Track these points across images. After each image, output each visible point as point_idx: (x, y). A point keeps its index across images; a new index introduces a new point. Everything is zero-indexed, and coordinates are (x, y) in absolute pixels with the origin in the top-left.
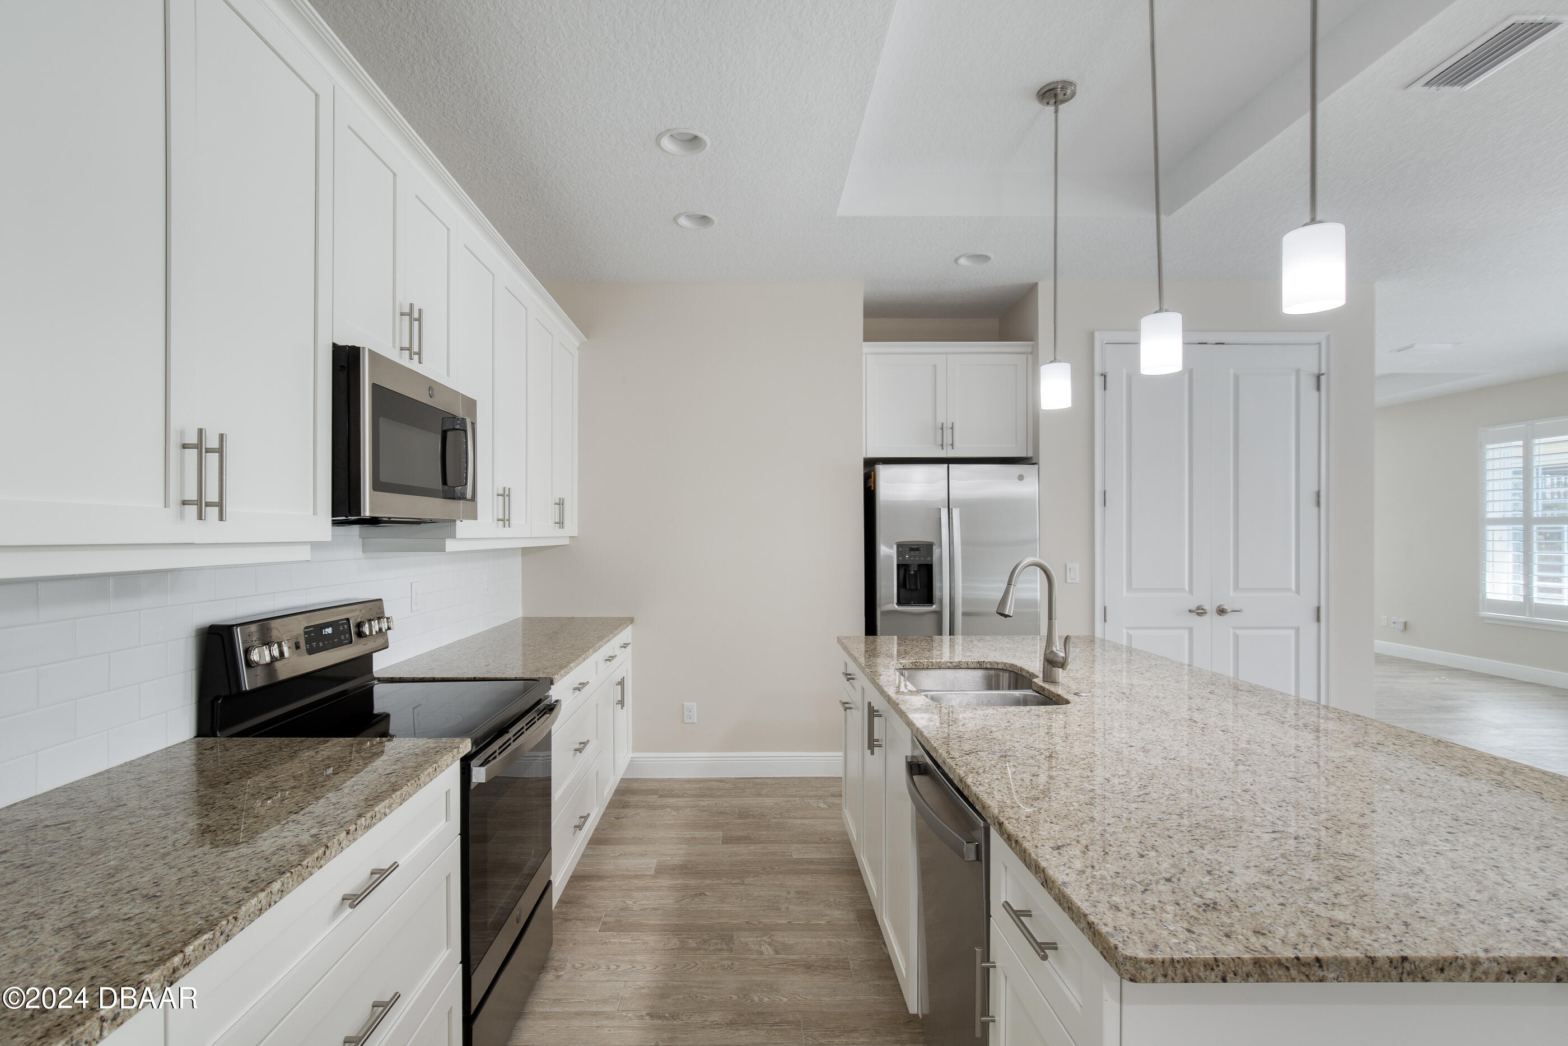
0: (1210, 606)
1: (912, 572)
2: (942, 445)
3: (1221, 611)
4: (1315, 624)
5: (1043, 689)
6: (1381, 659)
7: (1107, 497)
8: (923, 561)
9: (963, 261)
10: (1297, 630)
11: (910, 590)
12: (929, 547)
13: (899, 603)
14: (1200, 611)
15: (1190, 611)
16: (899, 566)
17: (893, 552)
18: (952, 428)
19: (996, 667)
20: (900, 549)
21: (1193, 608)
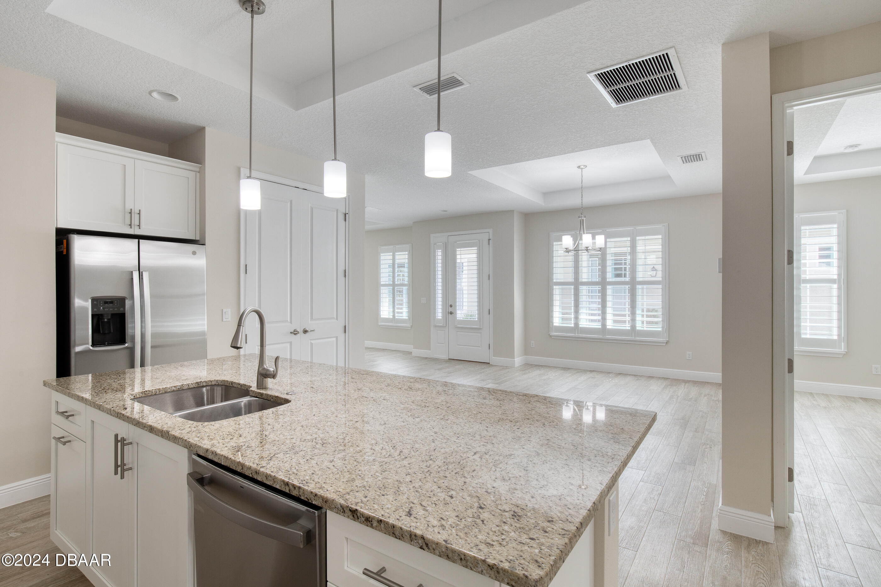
0: (300, 330)
1: (106, 320)
2: (130, 225)
3: (305, 332)
4: (344, 334)
5: (262, 394)
6: (367, 348)
7: (247, 268)
8: (116, 311)
9: (155, 95)
10: (337, 338)
11: (104, 334)
12: (122, 300)
13: (93, 345)
14: (296, 332)
15: (291, 333)
16: (93, 316)
17: (88, 304)
18: (139, 214)
19: (210, 384)
20: (95, 302)
21: (292, 331)
